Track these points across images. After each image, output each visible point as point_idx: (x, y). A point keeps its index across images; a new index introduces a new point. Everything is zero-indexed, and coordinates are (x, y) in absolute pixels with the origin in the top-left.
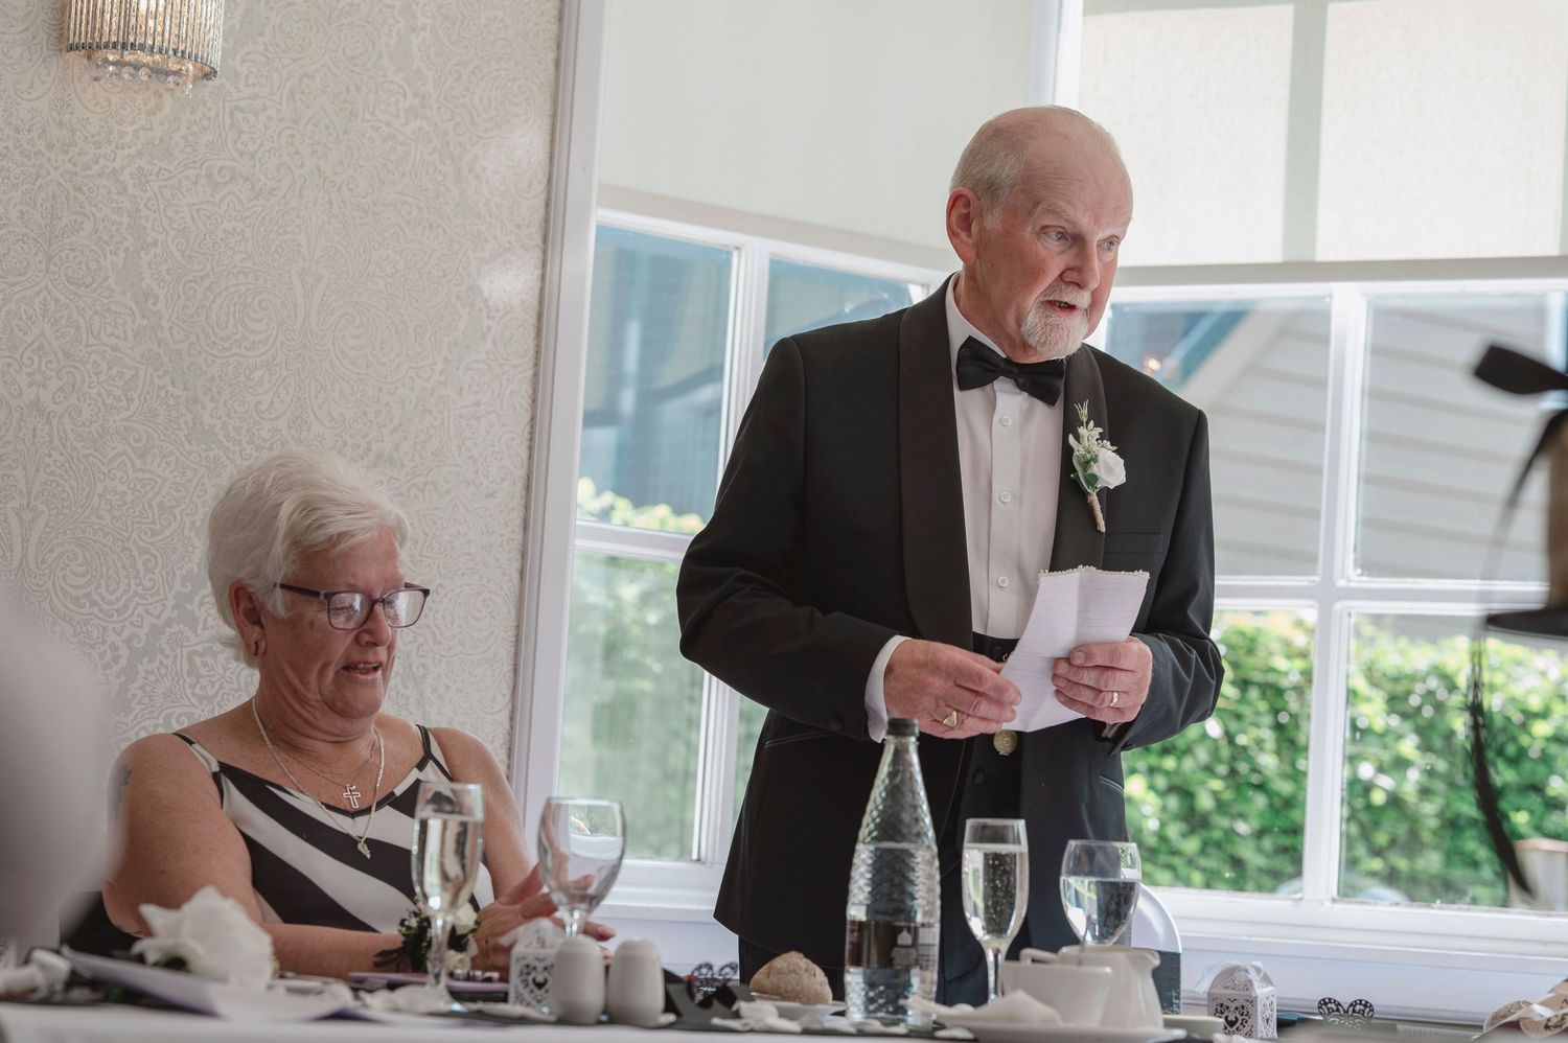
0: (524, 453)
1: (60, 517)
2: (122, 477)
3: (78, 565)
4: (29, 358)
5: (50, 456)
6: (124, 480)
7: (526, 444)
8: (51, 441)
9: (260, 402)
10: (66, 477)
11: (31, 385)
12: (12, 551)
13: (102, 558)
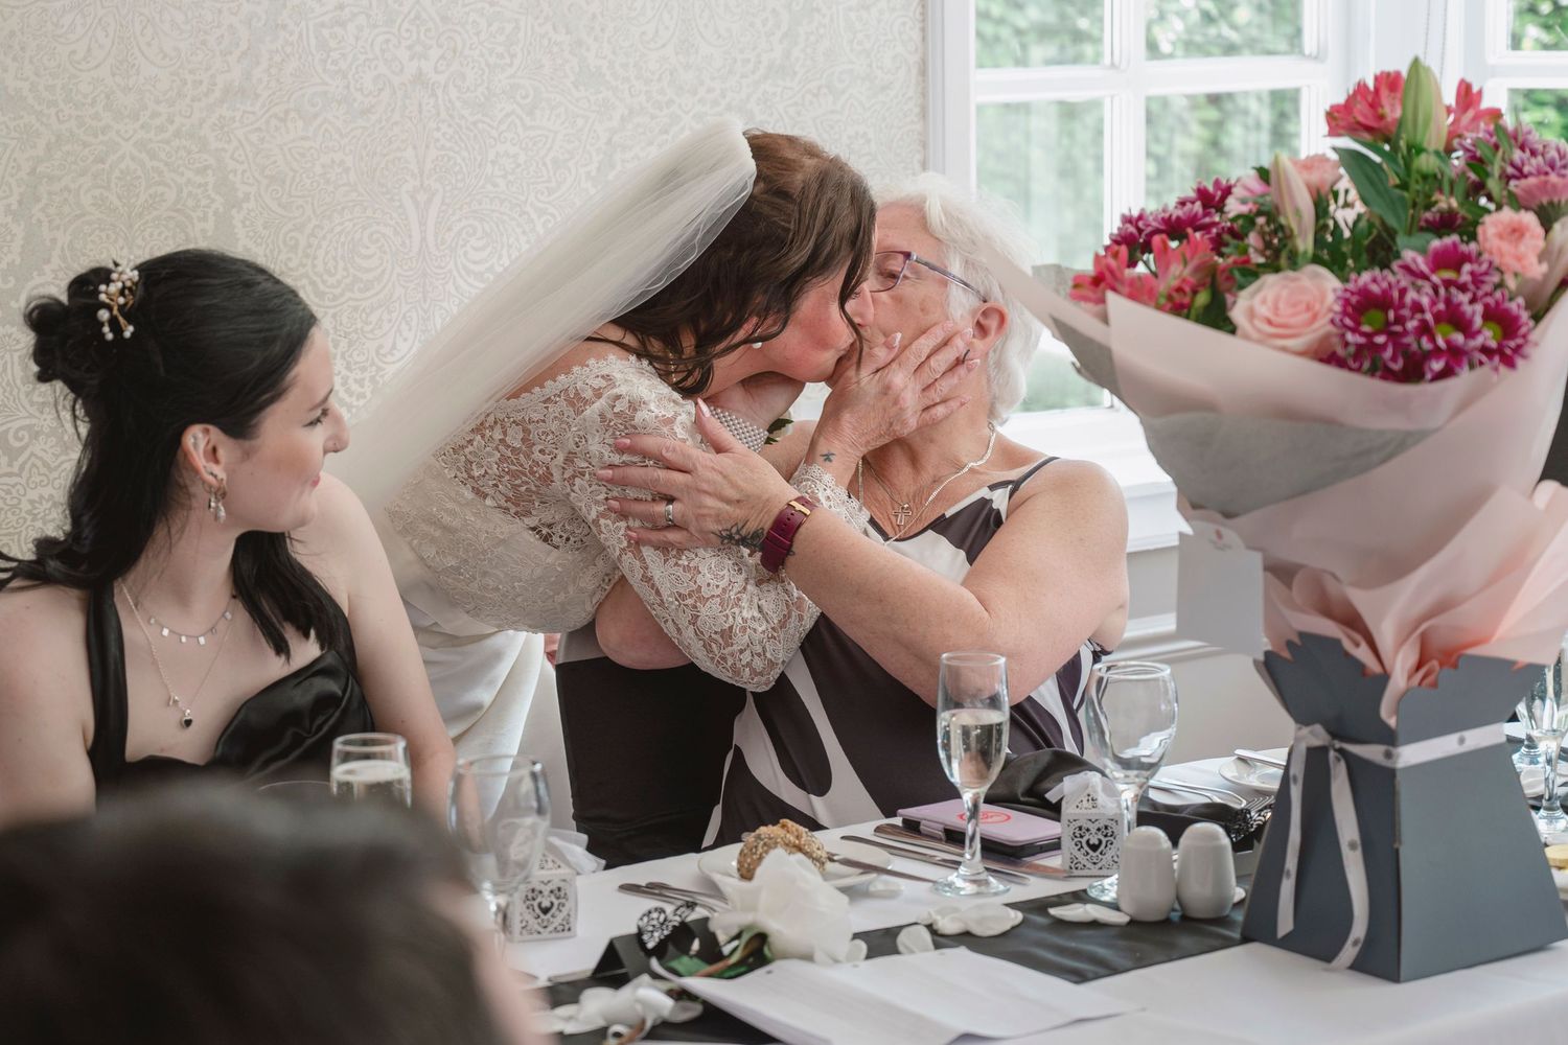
0: (916, 35)
1: (456, 192)
2: (513, 139)
3: (478, 239)
4: (407, 30)
5: (438, 129)
6: (514, 142)
7: (919, 25)
8: (438, 114)
9: (644, 33)
10: (457, 149)
11: (412, 58)
12: (410, 236)
13: (501, 227)
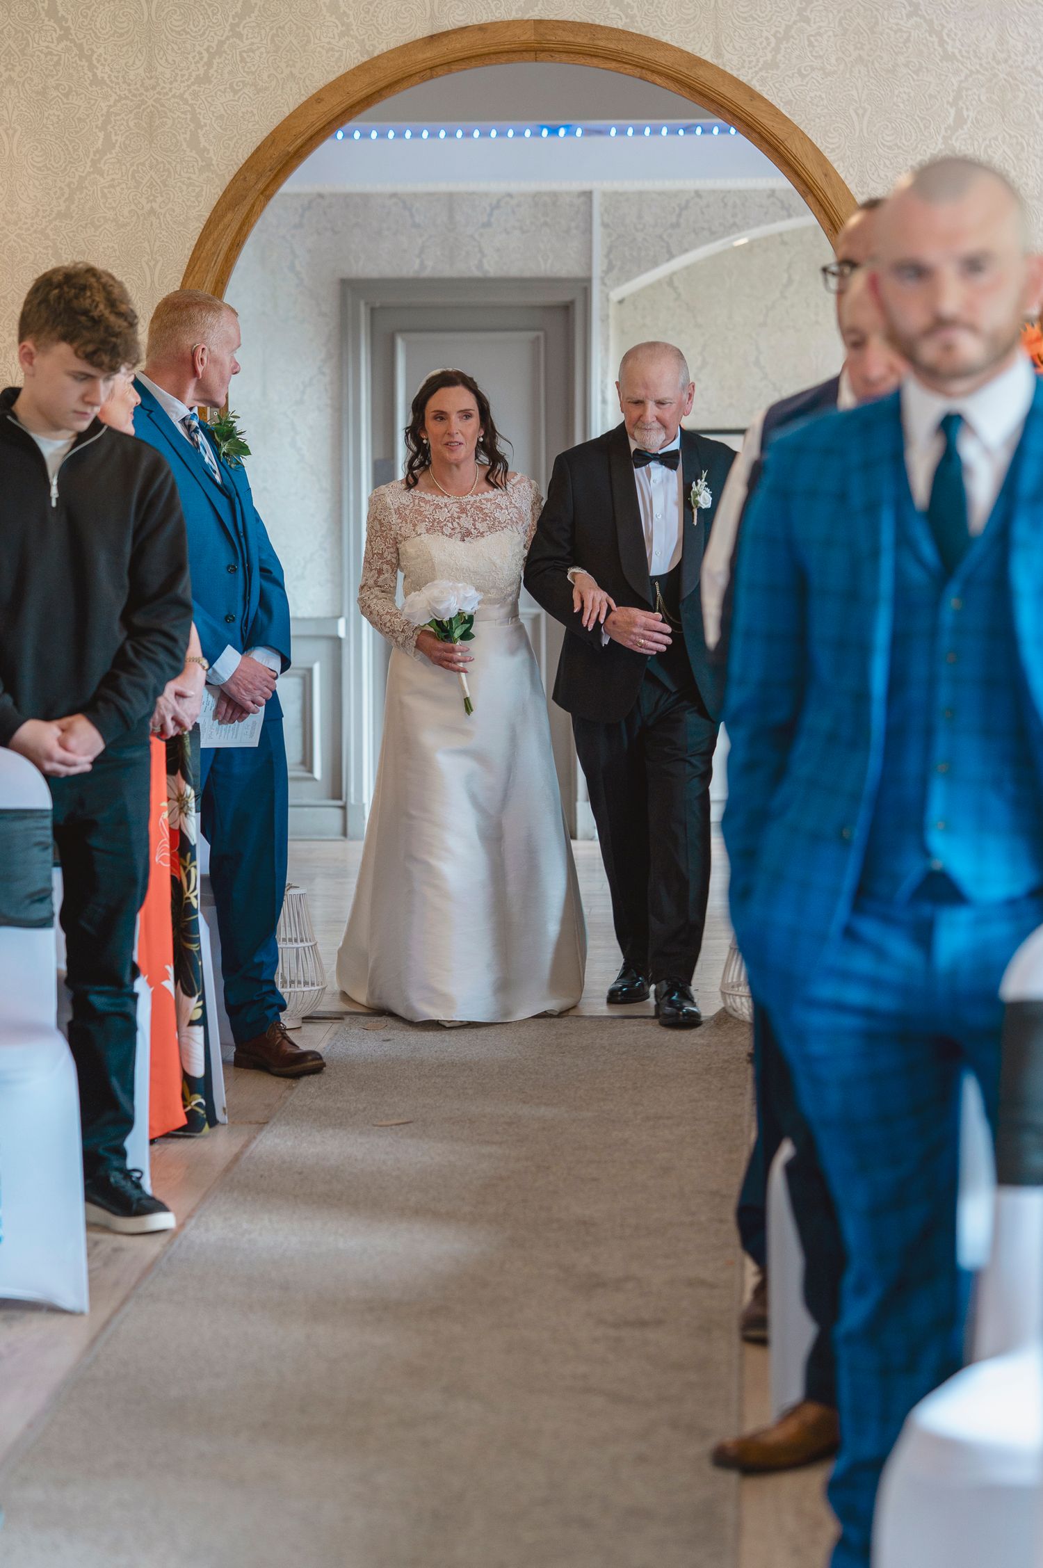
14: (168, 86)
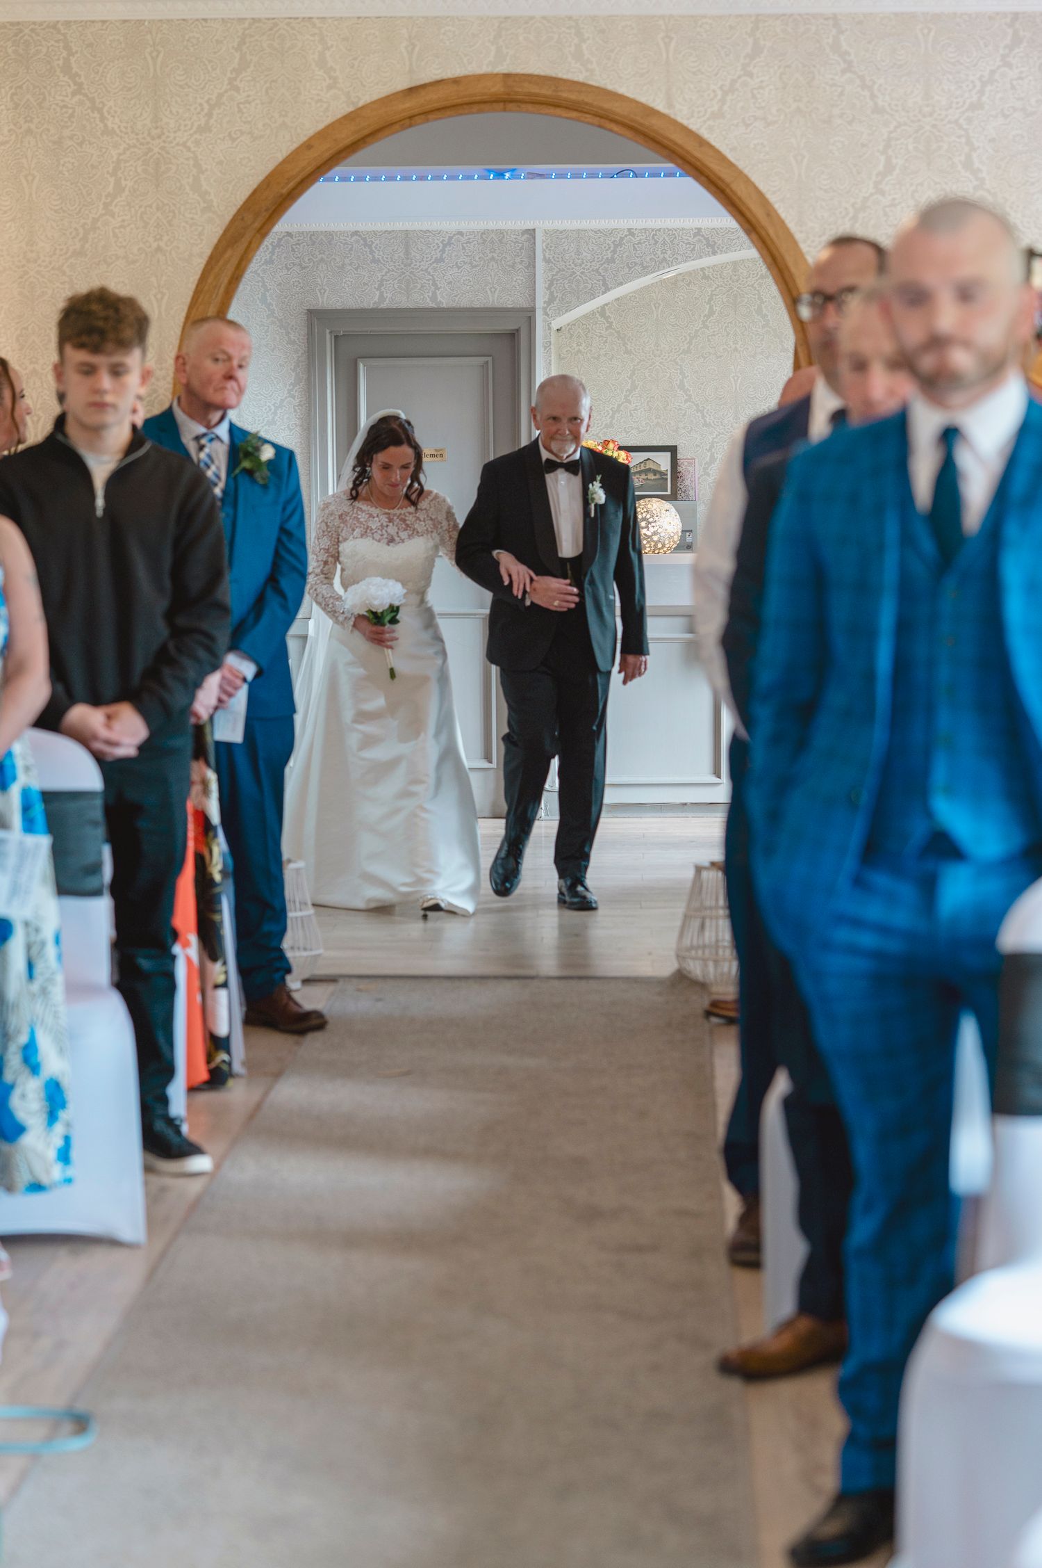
14: (172, 135)
